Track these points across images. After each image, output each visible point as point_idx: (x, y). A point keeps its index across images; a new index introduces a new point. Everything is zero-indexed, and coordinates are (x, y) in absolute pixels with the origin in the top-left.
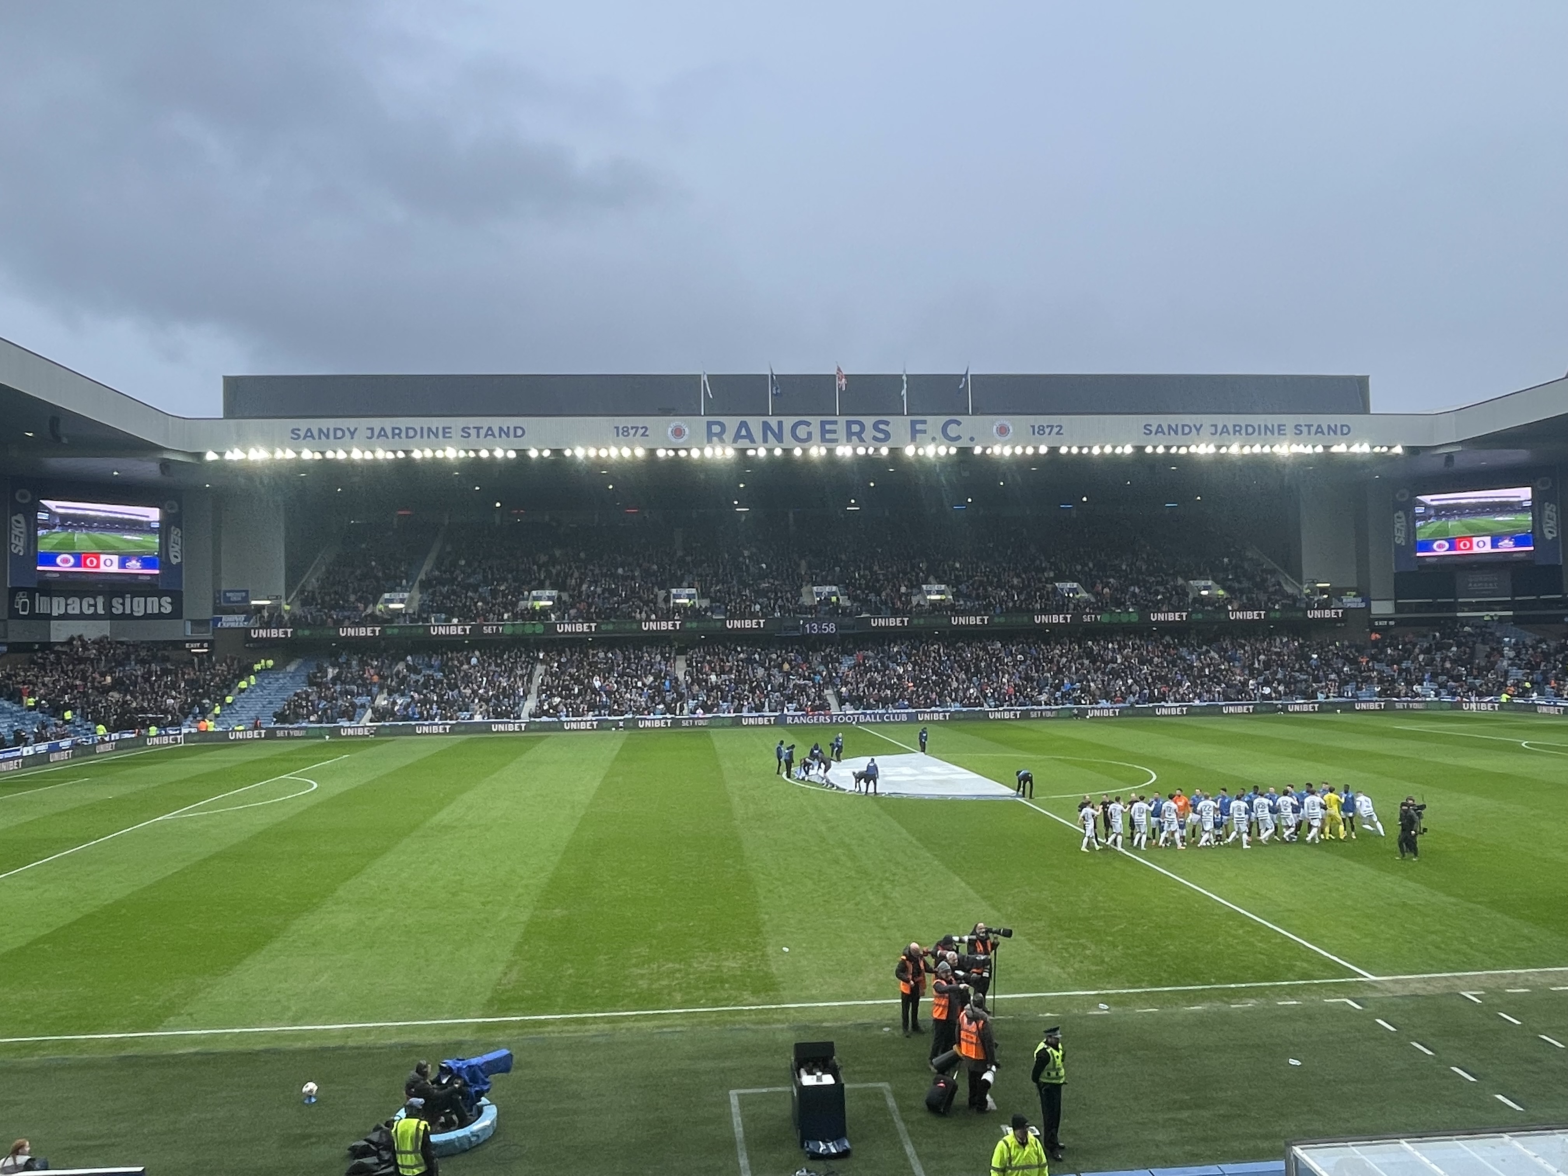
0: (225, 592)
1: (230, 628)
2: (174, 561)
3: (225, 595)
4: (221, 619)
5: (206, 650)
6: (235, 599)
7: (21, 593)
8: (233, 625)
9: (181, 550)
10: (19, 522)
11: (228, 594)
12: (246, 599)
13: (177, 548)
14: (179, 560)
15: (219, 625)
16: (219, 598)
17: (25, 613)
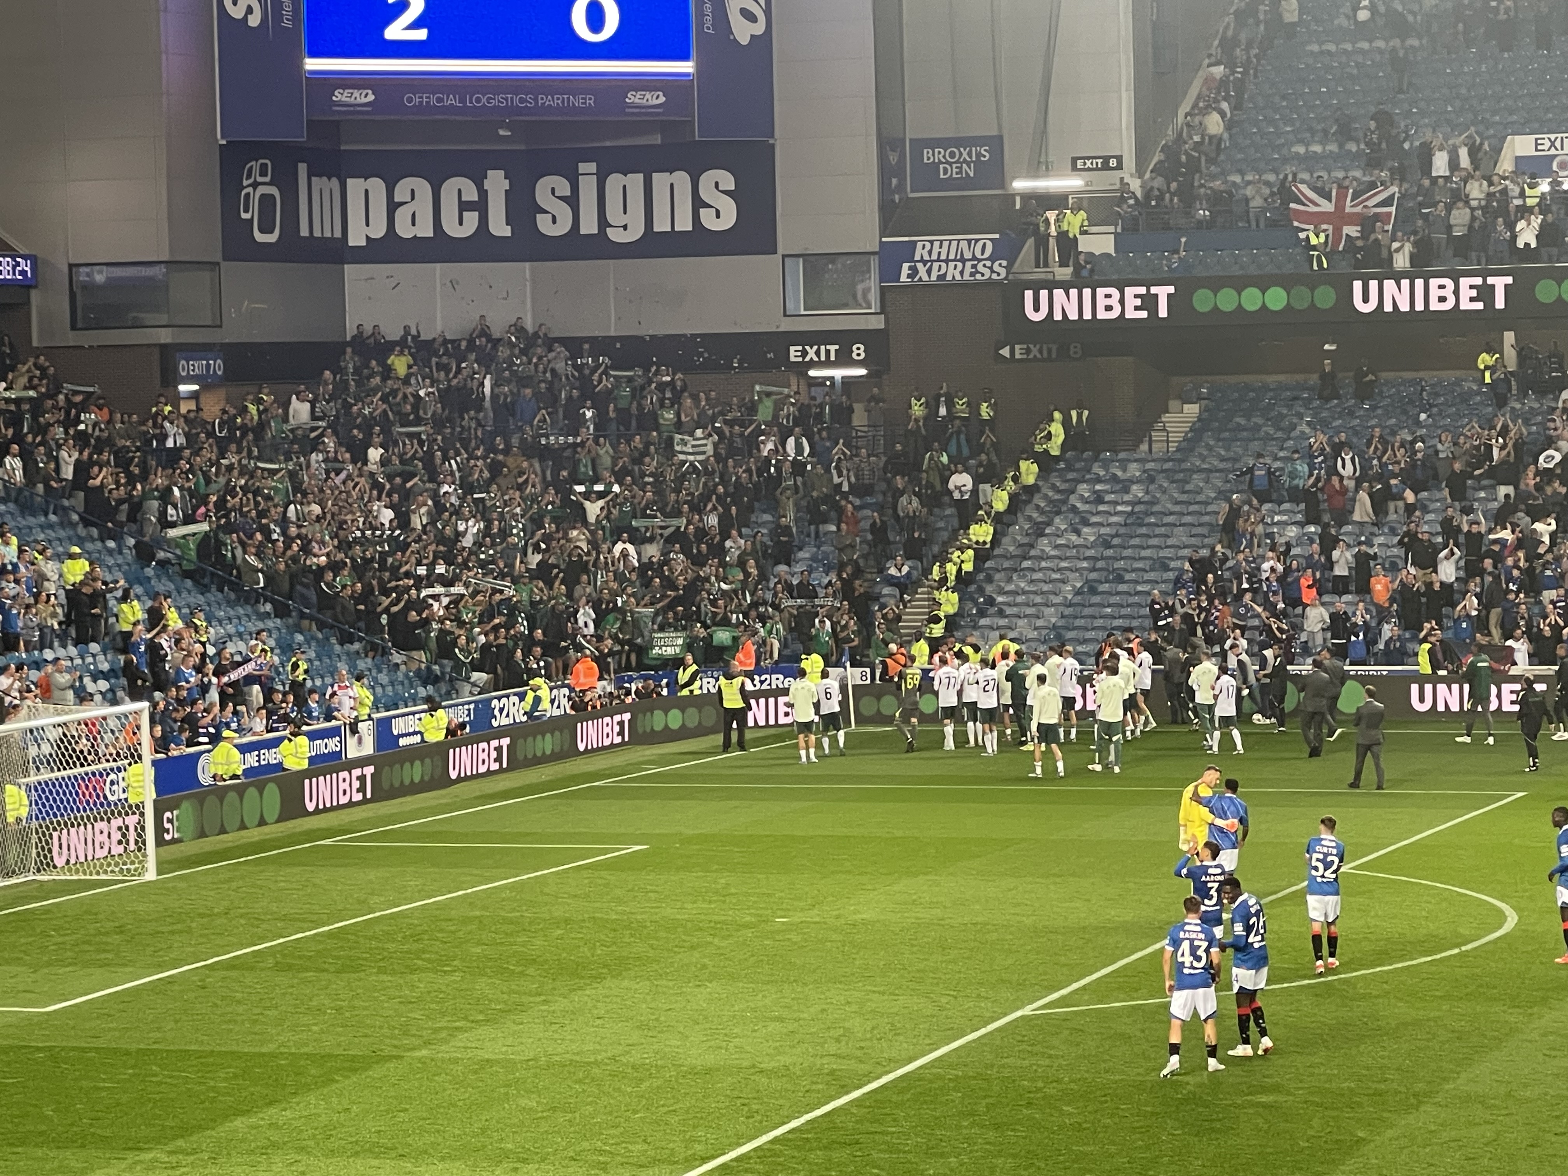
0: (920, 144)
1: (943, 285)
2: (743, 32)
3: (917, 156)
4: (908, 251)
5: (862, 372)
6: (953, 171)
7: (255, 165)
8: (953, 273)
11: (927, 153)
12: (993, 173)
14: (759, 29)
15: (904, 278)
16: (899, 170)
17: (272, 238)
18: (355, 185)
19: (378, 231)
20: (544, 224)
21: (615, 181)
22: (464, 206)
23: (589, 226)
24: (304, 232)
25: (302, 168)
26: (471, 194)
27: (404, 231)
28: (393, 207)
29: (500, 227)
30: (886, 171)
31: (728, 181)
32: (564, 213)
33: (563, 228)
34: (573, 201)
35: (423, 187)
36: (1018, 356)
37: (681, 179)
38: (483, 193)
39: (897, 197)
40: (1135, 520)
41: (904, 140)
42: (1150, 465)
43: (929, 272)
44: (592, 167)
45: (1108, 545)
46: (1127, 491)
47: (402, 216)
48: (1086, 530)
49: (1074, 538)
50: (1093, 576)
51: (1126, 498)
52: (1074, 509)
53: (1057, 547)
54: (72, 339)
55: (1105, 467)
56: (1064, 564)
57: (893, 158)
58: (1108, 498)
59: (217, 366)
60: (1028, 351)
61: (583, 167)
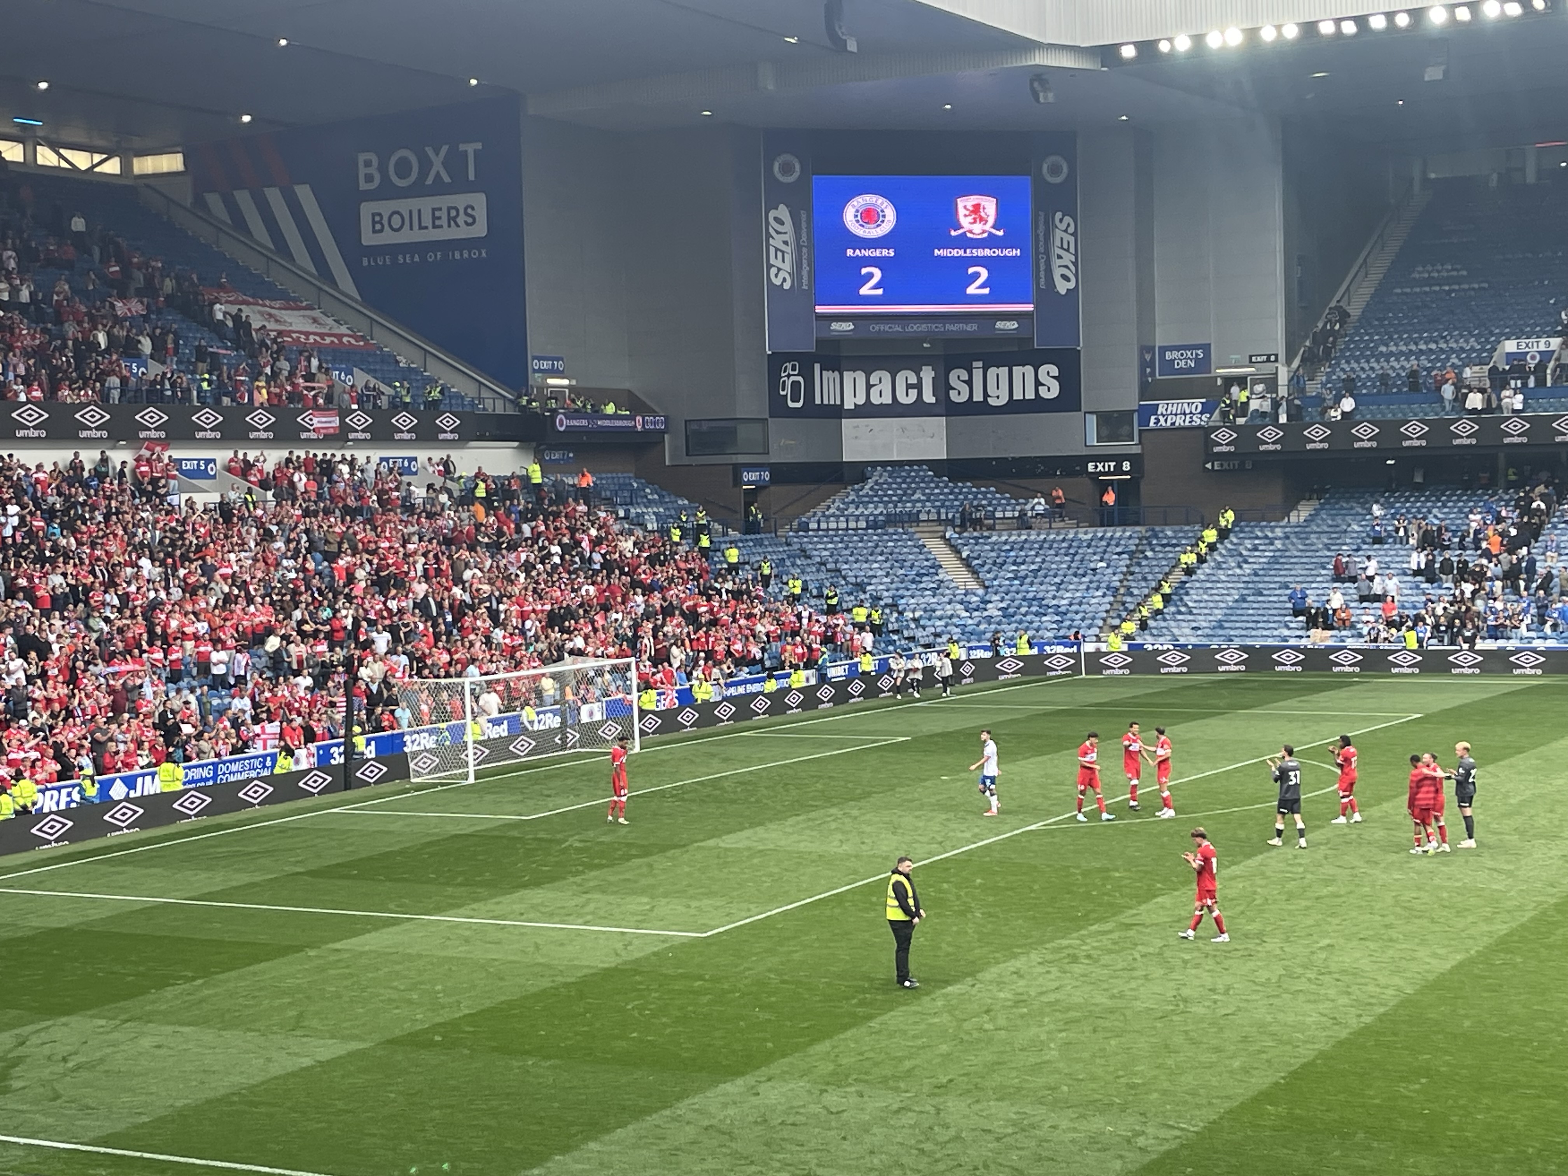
0: (1164, 349)
1: (1174, 429)
2: (1062, 287)
3: (1162, 356)
4: (1154, 409)
5: (1127, 477)
6: (1182, 364)
7: (789, 365)
8: (1179, 421)
9: (1075, 264)
10: (781, 223)
11: (1168, 354)
12: (1203, 364)
13: (1068, 259)
14: (1072, 285)
15: (1152, 424)
16: (1152, 364)
17: (799, 405)
18: (848, 376)
19: (861, 400)
20: (953, 395)
21: (992, 372)
22: (909, 387)
23: (978, 397)
24: (818, 401)
25: (817, 367)
26: (913, 380)
27: (875, 400)
28: (869, 387)
29: (929, 398)
30: (1144, 365)
31: (1054, 371)
32: (965, 389)
33: (964, 398)
34: (969, 383)
35: (886, 376)
36: (1216, 468)
37: (1029, 370)
38: (920, 380)
39: (1150, 379)
40: (1274, 560)
41: (1154, 347)
42: (1287, 530)
43: (1166, 421)
44: (980, 364)
45: (1256, 575)
46: (1272, 544)
47: (874, 392)
48: (1245, 566)
49: (1238, 571)
50: (1245, 592)
51: (1272, 548)
52: (1241, 555)
53: (1229, 575)
54: (686, 460)
55: (1262, 531)
56: (1230, 585)
57: (1148, 357)
58: (1261, 548)
59: (766, 476)
60: (1222, 465)
61: (975, 364)
